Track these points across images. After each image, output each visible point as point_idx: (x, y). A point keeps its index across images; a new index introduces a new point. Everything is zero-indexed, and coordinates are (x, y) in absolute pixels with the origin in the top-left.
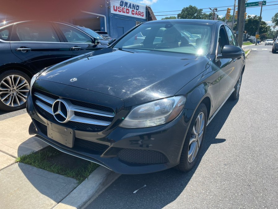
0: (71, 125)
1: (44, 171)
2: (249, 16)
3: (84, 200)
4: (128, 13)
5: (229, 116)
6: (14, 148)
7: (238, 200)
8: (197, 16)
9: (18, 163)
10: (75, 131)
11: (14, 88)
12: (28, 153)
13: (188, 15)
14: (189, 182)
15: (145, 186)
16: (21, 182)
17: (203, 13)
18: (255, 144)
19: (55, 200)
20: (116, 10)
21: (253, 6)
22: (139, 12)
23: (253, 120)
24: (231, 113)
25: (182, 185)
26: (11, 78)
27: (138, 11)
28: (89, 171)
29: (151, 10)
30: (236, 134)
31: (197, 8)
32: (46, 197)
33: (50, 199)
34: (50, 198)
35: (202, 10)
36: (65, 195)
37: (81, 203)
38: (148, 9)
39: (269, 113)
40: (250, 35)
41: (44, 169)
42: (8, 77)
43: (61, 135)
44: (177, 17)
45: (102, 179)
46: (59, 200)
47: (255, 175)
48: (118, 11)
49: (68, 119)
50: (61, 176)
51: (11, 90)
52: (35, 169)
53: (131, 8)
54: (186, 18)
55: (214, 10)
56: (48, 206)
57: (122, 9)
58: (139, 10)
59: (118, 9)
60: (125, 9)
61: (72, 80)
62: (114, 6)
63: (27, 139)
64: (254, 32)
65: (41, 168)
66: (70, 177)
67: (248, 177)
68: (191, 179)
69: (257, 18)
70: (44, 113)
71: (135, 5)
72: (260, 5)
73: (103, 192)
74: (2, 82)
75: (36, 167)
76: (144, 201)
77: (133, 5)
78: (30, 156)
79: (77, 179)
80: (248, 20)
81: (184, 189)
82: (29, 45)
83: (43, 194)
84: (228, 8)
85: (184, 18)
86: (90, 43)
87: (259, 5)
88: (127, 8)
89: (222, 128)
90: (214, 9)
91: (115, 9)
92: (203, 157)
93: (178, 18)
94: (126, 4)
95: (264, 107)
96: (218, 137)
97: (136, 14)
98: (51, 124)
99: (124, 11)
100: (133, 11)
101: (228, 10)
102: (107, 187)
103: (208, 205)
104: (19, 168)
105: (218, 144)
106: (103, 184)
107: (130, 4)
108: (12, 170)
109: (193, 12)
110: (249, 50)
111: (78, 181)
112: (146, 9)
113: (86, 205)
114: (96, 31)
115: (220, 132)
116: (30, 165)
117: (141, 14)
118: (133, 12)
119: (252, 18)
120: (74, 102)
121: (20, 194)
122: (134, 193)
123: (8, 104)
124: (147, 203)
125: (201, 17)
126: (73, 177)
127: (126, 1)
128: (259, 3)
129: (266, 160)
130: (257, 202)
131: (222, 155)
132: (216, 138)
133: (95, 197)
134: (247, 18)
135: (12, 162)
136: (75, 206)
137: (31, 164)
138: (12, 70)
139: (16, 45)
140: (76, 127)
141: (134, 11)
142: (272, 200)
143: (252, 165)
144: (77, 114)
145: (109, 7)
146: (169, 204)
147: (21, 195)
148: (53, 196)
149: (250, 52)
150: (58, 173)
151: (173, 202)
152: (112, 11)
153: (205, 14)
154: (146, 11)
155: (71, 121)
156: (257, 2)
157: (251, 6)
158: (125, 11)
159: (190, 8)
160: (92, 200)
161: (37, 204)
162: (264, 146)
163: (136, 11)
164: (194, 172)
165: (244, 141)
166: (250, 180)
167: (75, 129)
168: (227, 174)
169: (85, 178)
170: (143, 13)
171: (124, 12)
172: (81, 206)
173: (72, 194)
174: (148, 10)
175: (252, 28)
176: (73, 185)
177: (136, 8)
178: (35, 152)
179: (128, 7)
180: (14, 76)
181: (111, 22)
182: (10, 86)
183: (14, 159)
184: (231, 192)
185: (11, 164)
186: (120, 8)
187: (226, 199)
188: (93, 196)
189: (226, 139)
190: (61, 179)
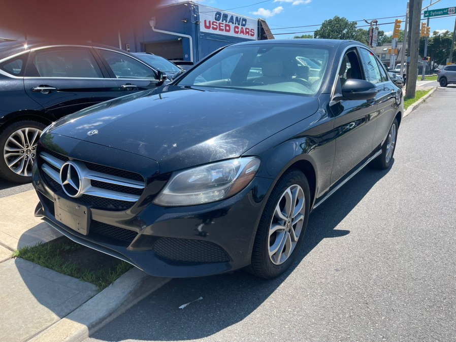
0: (85, 200)
1: (51, 271)
2: (435, 32)
3: (101, 316)
4: (229, 31)
5: (367, 195)
6: (15, 237)
7: (342, 325)
8: (347, 33)
9: (16, 258)
10: (91, 209)
11: (29, 148)
12: (33, 244)
13: (332, 31)
14: (272, 295)
15: (201, 298)
16: (14, 286)
17: (358, 28)
18: (397, 239)
19: (58, 314)
20: (208, 27)
21: (438, 15)
22: (246, 29)
23: (405, 201)
24: (371, 191)
25: (258, 299)
26: (24, 132)
27: (244, 28)
28: (118, 273)
29: (268, 27)
30: (369, 223)
31: (347, 21)
32: (46, 308)
33: (51, 312)
34: (52, 310)
35: (356, 24)
36: (75, 308)
37: (95, 320)
38: (262, 23)
39: (436, 191)
40: (438, 64)
41: (51, 268)
42: (20, 132)
43: (72, 216)
44: (313, 36)
45: (134, 286)
46: (64, 314)
47: (381, 287)
48: (211, 28)
49: (81, 191)
50: (75, 280)
51: (24, 151)
52: (38, 268)
53: (233, 23)
54: (328, 37)
55: (373, 24)
56: (46, 322)
57: (218, 25)
58: (246, 27)
59: (212, 26)
60: (224, 25)
61: (90, 132)
62: (205, 21)
63: (37, 224)
64: (444, 60)
65: (48, 267)
66: (87, 281)
67: (367, 290)
68: (277, 291)
69: (449, 35)
70: (51, 183)
71: (240, 18)
72: (452, 13)
73: (134, 306)
74: (10, 138)
75: (39, 264)
76: (194, 321)
77: (237, 18)
78: (34, 250)
79: (97, 285)
80: (434, 39)
81: (260, 305)
82: (52, 83)
83: (42, 304)
84: (397, 20)
85: (324, 37)
86: (153, 79)
87: (449, 13)
88: (227, 23)
89: (350, 214)
90: (372, 22)
91: (208, 25)
92: (306, 257)
93: (315, 38)
94: (225, 16)
95: (430, 181)
96: (338, 227)
97: (242, 32)
98: (59, 199)
99: (221, 28)
100: (236, 27)
101: (397, 23)
102: (141, 298)
103: (290, 330)
104: (15, 265)
105: (335, 238)
106: (135, 293)
107: (232, 18)
108: (5, 268)
109: (340, 26)
110: (432, 89)
111: (97, 288)
112: (258, 25)
113: (104, 323)
114: (171, 61)
115: (345, 219)
116: (31, 262)
117: (250, 33)
118: (237, 30)
119: (441, 35)
120: (91, 166)
121: (9, 302)
122: (180, 308)
123: (19, 173)
124: (196, 324)
125: (354, 35)
126: (92, 282)
127: (226, 12)
128: (449, 9)
129: (407, 265)
130: (372, 330)
131: (337, 255)
132: (335, 229)
133: (119, 313)
134: (431, 35)
135: (7, 257)
136: (84, 324)
137: (33, 260)
138: (25, 121)
139: (33, 82)
140: (93, 203)
141: (238, 28)
142: (398, 327)
143: (380, 272)
144: (95, 184)
145: (197, 22)
146: (230, 327)
147: (9, 305)
148: (56, 308)
149: (434, 92)
150: (71, 275)
151: (237, 324)
152: (202, 29)
153: (361, 30)
154: (258, 28)
155: (86, 195)
156: (445, 9)
157: (435, 15)
158: (224, 28)
159: (336, 20)
160: (114, 316)
161: (30, 318)
162: (411, 242)
163: (242, 28)
164: (284, 280)
165: (379, 235)
166: (370, 296)
167: (92, 206)
168: (336, 285)
169: (109, 284)
170: (253, 30)
171: (222, 30)
172: (94, 323)
173: (85, 307)
174: (261, 26)
175: (441, 52)
176: (90, 293)
177: (242, 22)
178: (43, 243)
179: (228, 21)
180: (29, 130)
181: (199, 46)
182: (23, 145)
183: (11, 252)
184: (333, 312)
185: (4, 259)
186: (215, 24)
187: (322, 322)
188: (116, 310)
189: (350, 230)
190: (74, 283)
